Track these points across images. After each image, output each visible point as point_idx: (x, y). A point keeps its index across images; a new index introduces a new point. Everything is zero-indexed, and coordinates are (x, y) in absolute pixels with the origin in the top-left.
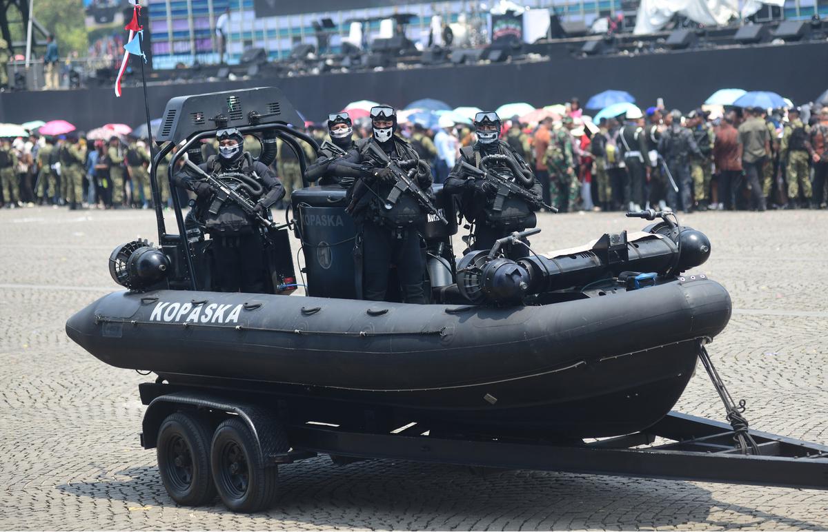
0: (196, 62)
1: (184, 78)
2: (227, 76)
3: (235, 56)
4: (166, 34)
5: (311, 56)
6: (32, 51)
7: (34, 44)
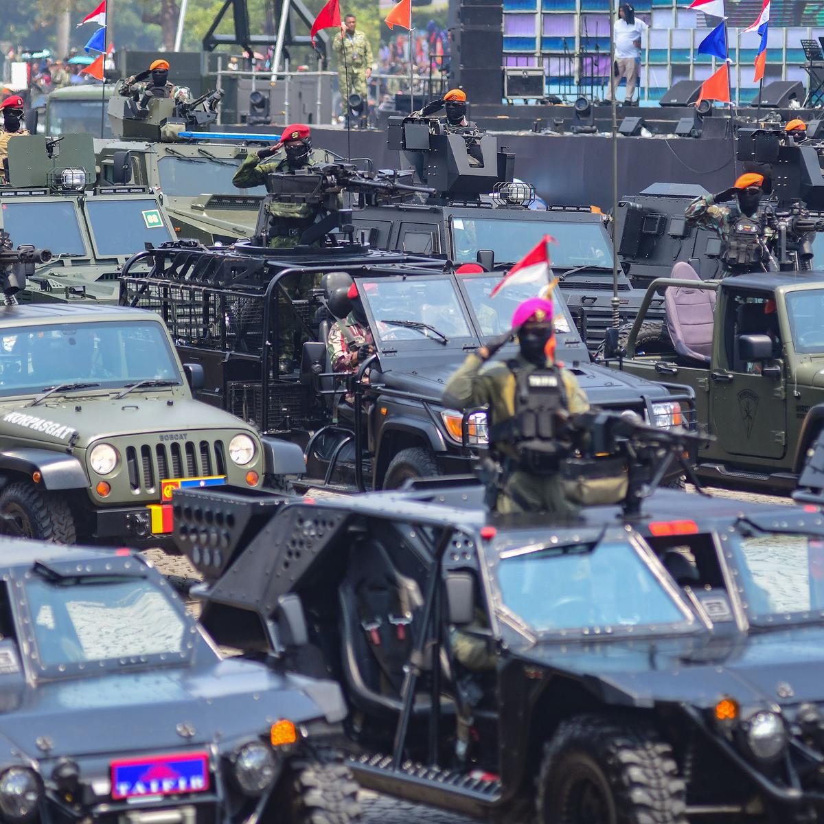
0: (581, 100)
1: (556, 127)
2: (637, 132)
3: (654, 91)
4: (530, 41)
5: (795, 105)
6: (285, 54)
7: (288, 41)
